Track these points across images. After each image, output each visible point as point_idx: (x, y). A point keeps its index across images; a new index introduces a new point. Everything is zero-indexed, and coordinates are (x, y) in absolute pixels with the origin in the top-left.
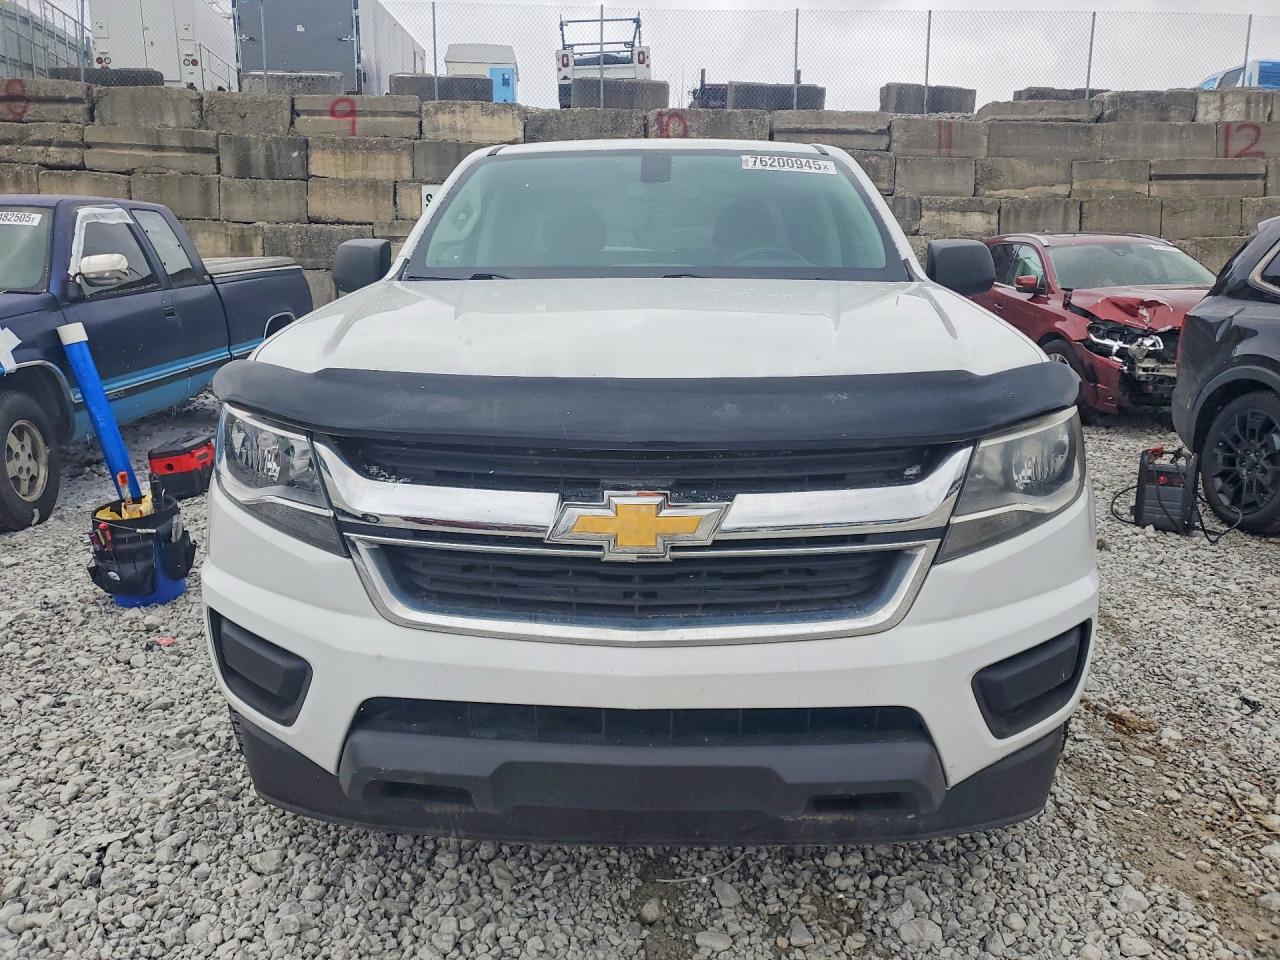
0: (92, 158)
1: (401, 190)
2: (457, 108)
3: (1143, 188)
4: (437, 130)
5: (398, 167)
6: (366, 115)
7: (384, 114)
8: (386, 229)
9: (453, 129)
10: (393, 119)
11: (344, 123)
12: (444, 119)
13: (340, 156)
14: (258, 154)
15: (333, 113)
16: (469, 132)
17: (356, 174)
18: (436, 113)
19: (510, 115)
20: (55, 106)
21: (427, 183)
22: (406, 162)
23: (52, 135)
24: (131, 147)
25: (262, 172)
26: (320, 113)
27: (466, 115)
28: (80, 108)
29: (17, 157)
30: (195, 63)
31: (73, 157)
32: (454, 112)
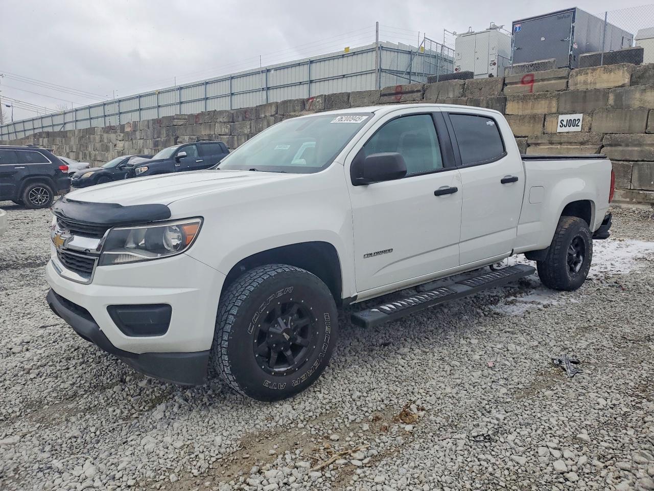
1: (548, 119)
2: (589, 71)
4: (576, 84)
5: (550, 107)
6: (539, 81)
7: (548, 79)
8: (534, 139)
9: (585, 83)
10: (553, 82)
11: (527, 87)
12: (581, 78)
13: (521, 103)
15: (523, 82)
16: (595, 83)
17: (528, 112)
18: (577, 75)
19: (622, 71)
20: (411, 94)
21: (562, 114)
22: (554, 104)
26: (516, 83)
27: (594, 74)
28: (419, 94)
30: (494, 64)
32: (587, 73)
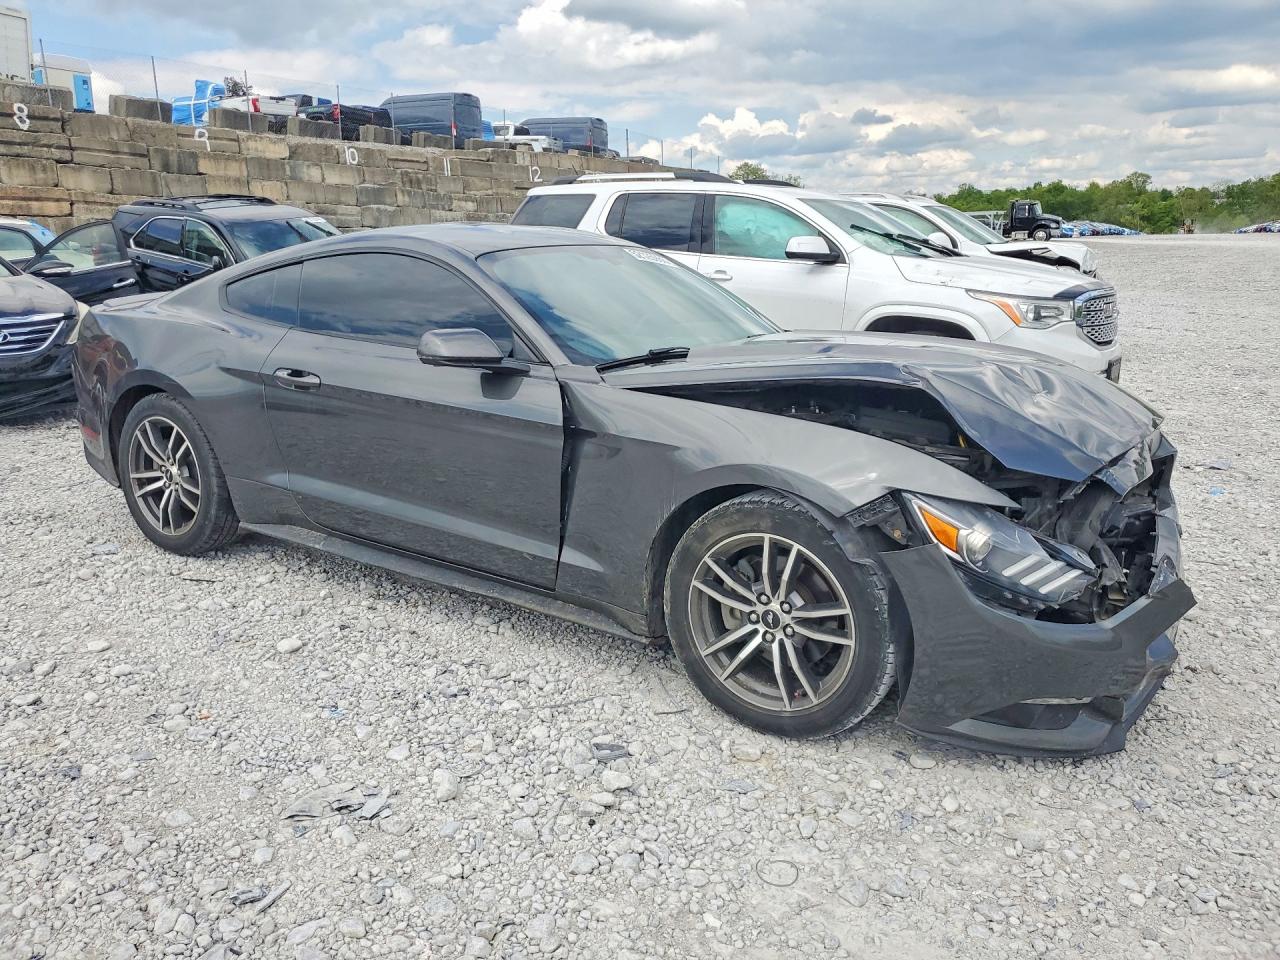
0: (78, 156)
3: (513, 192)
4: (248, 150)
7: (221, 139)
9: (256, 150)
10: (225, 142)
12: (251, 144)
14: (173, 159)
16: (264, 152)
17: (221, 173)
18: (249, 141)
20: (45, 123)
23: (54, 141)
24: (99, 151)
25: (175, 169)
27: (263, 143)
29: (33, 154)
31: (66, 155)
32: (257, 141)
